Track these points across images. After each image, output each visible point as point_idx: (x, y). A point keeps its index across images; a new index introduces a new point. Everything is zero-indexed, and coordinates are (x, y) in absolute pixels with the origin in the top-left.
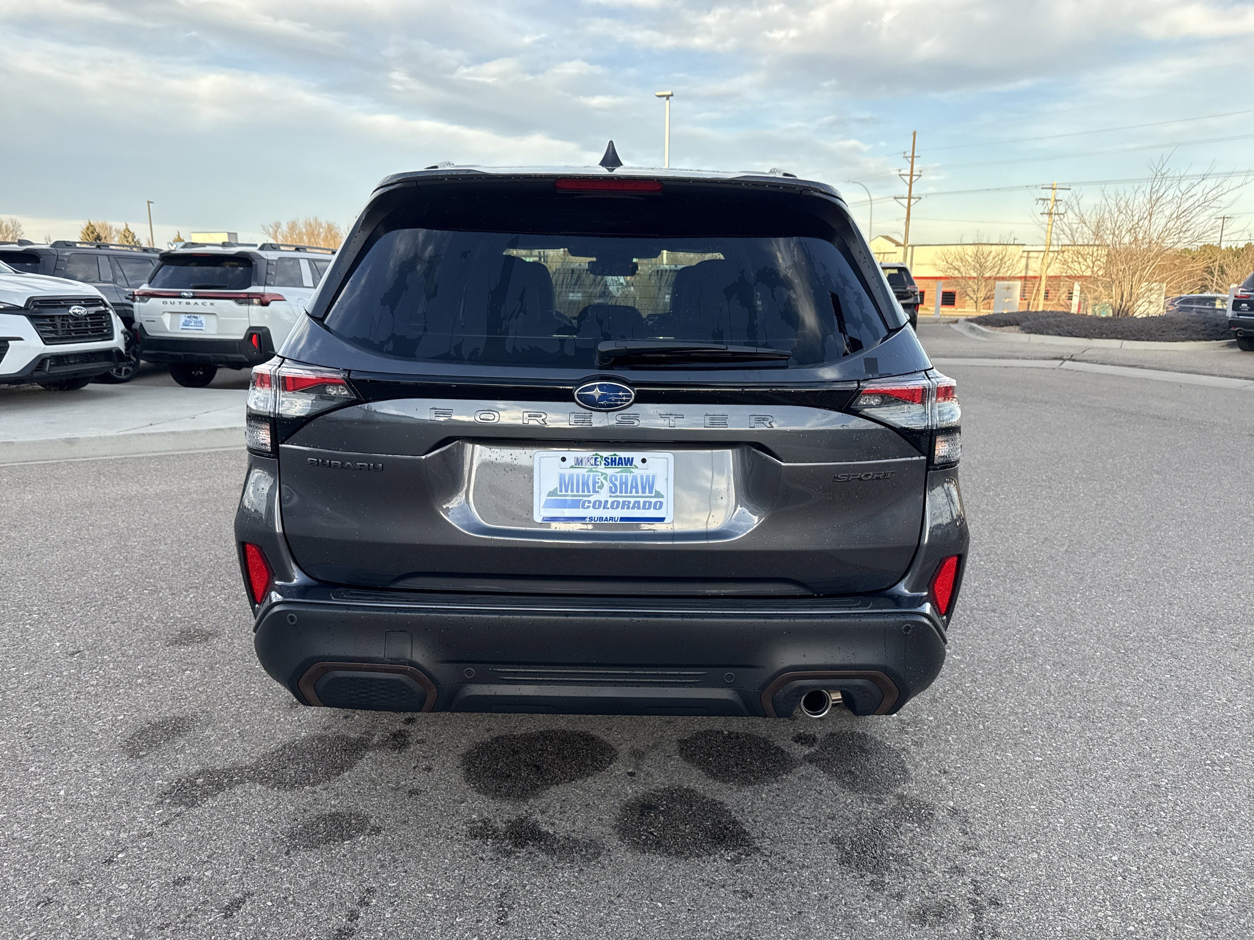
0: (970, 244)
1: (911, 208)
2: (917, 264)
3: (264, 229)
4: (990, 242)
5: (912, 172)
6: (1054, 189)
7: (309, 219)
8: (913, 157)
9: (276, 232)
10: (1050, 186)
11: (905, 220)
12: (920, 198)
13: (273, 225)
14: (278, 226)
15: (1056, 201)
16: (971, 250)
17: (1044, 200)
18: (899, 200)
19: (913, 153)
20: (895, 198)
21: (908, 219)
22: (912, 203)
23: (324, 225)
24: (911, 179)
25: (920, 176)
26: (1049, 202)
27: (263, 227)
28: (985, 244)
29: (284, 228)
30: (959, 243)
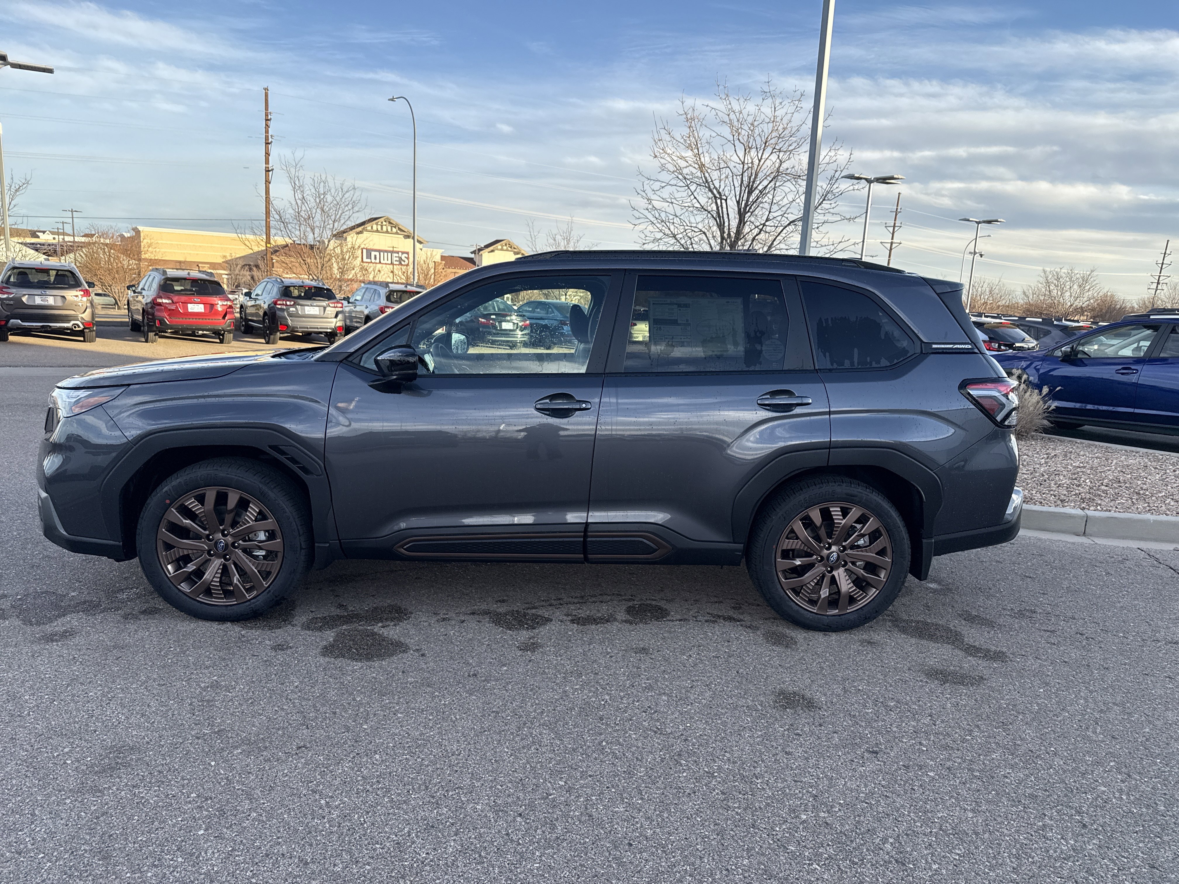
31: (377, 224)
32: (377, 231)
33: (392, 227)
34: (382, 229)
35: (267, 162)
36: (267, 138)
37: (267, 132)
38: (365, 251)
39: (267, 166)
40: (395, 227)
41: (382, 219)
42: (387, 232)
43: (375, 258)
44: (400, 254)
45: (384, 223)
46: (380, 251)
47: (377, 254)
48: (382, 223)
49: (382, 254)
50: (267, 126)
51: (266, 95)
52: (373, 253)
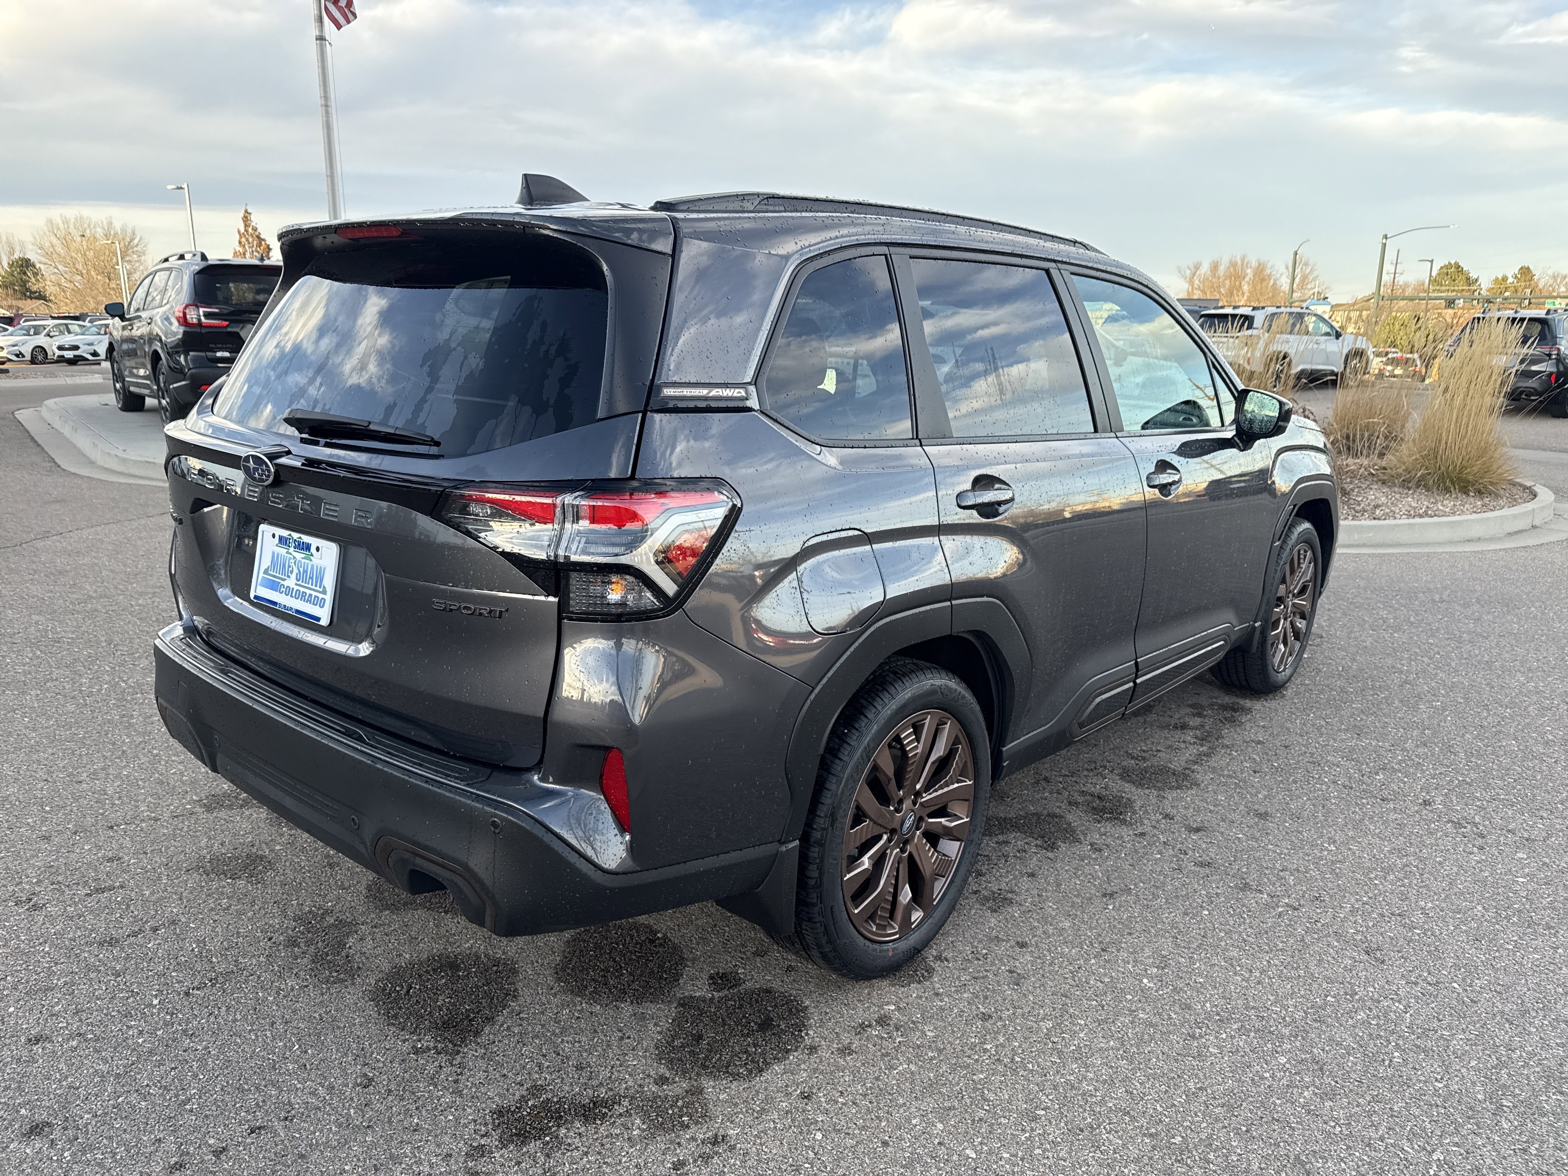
3: (1180, 272)
7: (1236, 257)
9: (1194, 274)
13: (1191, 266)
14: (1197, 267)
23: (1254, 264)
27: (1179, 268)
29: (1205, 269)
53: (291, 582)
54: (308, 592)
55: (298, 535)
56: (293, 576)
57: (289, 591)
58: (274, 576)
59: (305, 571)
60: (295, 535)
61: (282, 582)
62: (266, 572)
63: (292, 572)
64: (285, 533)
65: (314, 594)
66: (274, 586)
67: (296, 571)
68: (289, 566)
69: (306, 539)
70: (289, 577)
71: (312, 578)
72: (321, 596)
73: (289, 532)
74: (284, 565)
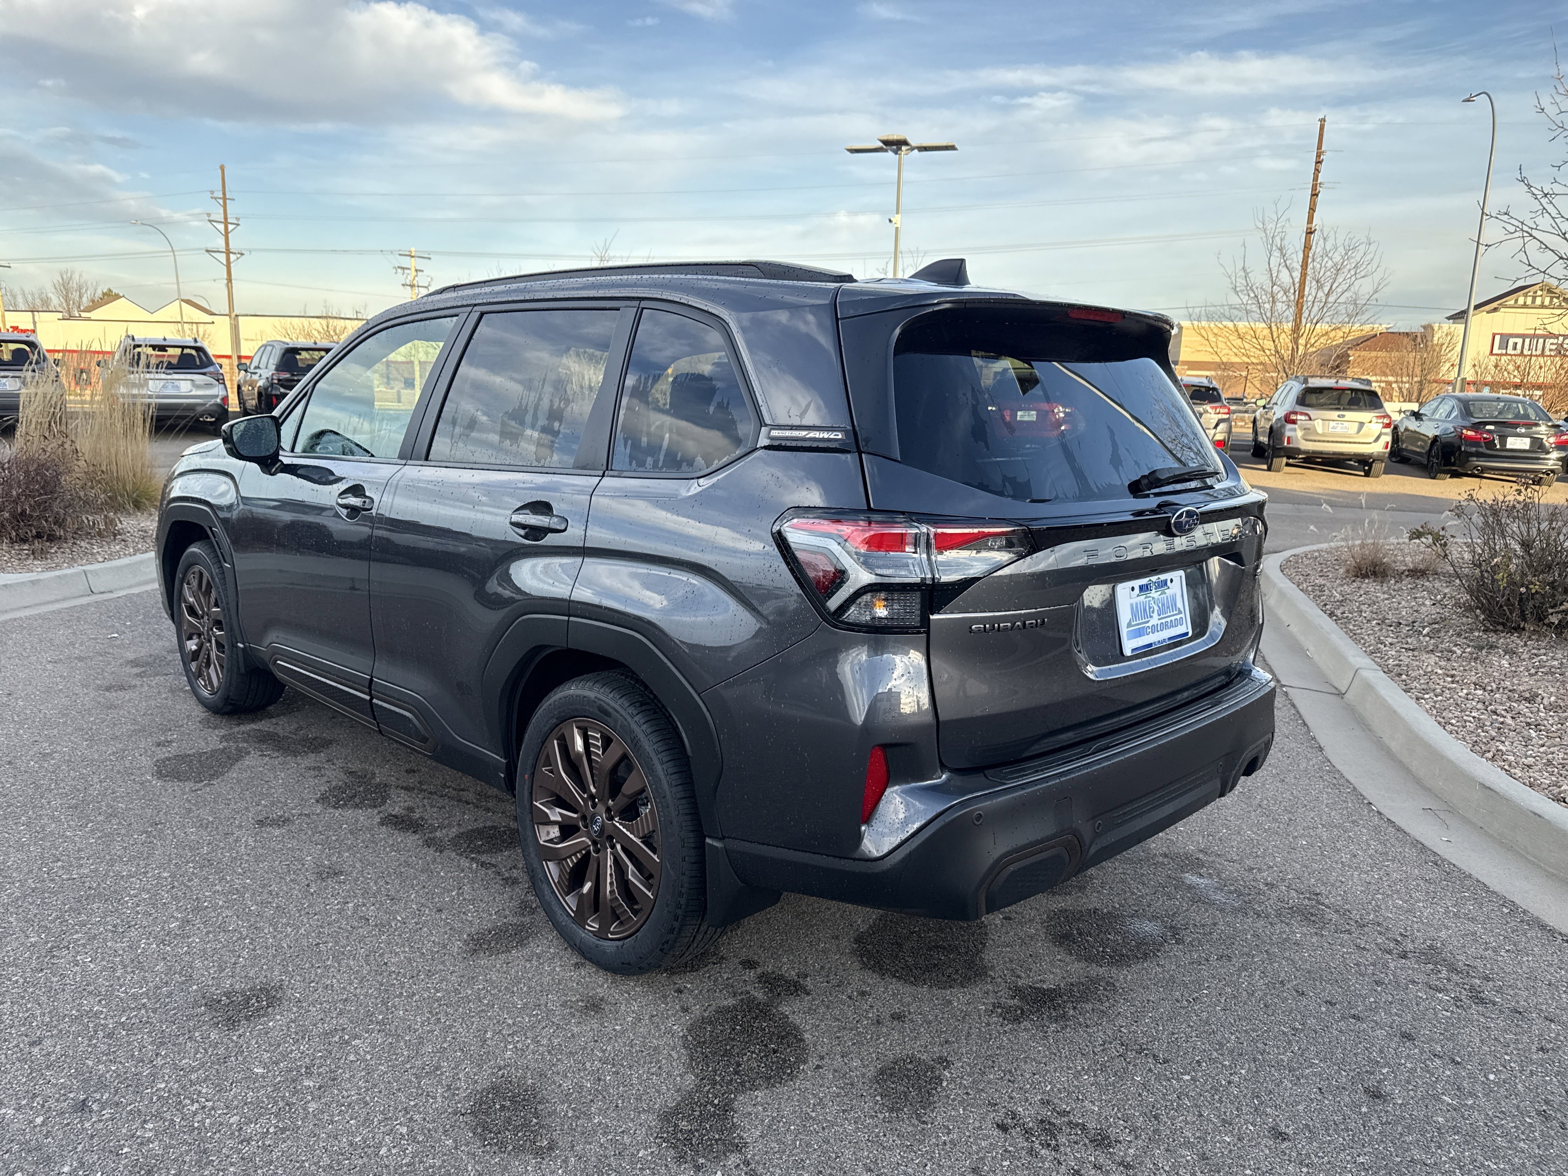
0: (317, 317)
1: (232, 265)
2: (246, 340)
4: (342, 316)
5: (226, 218)
6: (412, 257)
8: (225, 199)
10: (408, 253)
11: (226, 281)
12: (242, 254)
15: (416, 270)
16: (317, 324)
17: (403, 268)
18: (213, 254)
19: (224, 194)
20: (208, 251)
21: (229, 280)
22: (232, 260)
24: (226, 228)
25: (238, 225)
26: (407, 271)
28: (336, 318)
30: (303, 314)
31: (1526, 295)
32: (1525, 306)
33: (1552, 298)
34: (1534, 301)
35: (1310, 220)
36: (1314, 187)
37: (1316, 178)
38: (1497, 338)
39: (1309, 226)
40: (1558, 298)
41: (1537, 287)
42: (1543, 306)
43: (1515, 348)
44: (1561, 338)
45: (1539, 293)
46: (1523, 336)
47: (1519, 341)
48: (1535, 292)
49: (1527, 341)
50: (1317, 171)
51: (1322, 128)
52: (1511, 341)
53: (1155, 621)
54: (1168, 619)
55: (1156, 577)
56: (1155, 615)
57: (1154, 629)
58: (1139, 624)
59: (1163, 605)
60: (1154, 578)
61: (1147, 625)
62: (1129, 625)
63: (1153, 612)
64: (1144, 581)
65: (1173, 618)
66: (1140, 633)
67: (1156, 608)
68: (1150, 608)
69: (1163, 577)
70: (1151, 617)
71: (1168, 607)
72: (1178, 617)
73: (1148, 579)
74: (1145, 610)
